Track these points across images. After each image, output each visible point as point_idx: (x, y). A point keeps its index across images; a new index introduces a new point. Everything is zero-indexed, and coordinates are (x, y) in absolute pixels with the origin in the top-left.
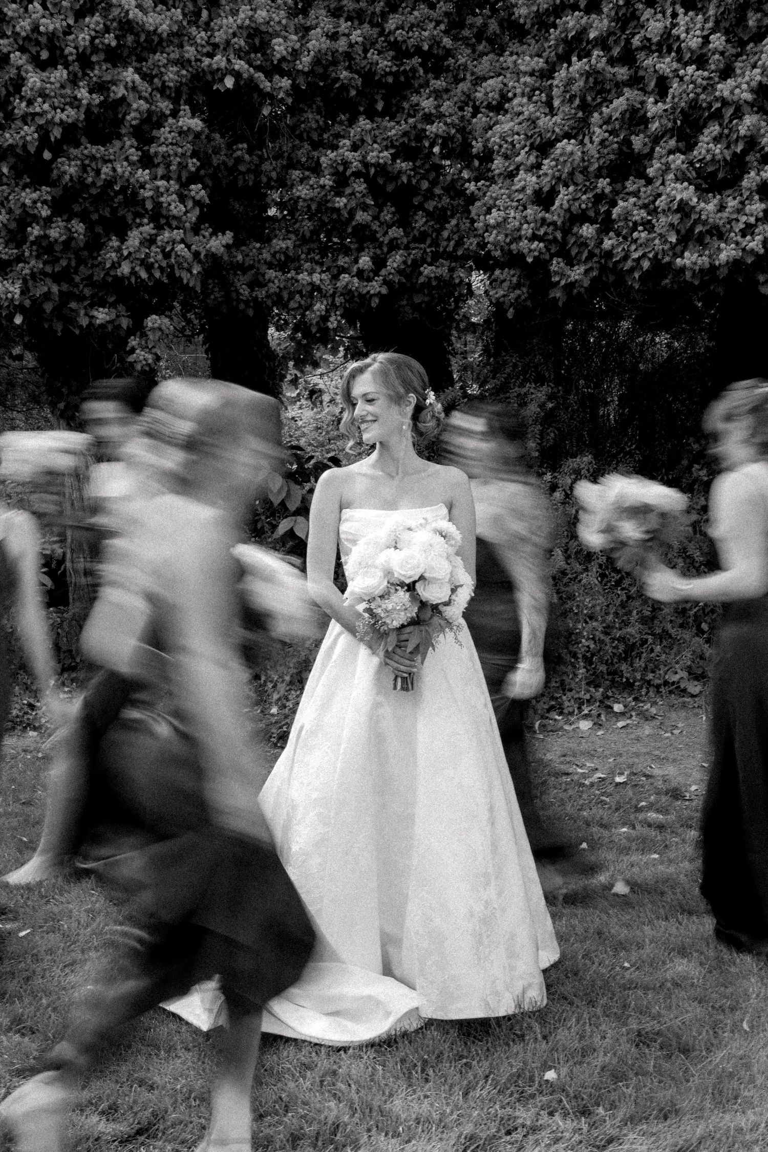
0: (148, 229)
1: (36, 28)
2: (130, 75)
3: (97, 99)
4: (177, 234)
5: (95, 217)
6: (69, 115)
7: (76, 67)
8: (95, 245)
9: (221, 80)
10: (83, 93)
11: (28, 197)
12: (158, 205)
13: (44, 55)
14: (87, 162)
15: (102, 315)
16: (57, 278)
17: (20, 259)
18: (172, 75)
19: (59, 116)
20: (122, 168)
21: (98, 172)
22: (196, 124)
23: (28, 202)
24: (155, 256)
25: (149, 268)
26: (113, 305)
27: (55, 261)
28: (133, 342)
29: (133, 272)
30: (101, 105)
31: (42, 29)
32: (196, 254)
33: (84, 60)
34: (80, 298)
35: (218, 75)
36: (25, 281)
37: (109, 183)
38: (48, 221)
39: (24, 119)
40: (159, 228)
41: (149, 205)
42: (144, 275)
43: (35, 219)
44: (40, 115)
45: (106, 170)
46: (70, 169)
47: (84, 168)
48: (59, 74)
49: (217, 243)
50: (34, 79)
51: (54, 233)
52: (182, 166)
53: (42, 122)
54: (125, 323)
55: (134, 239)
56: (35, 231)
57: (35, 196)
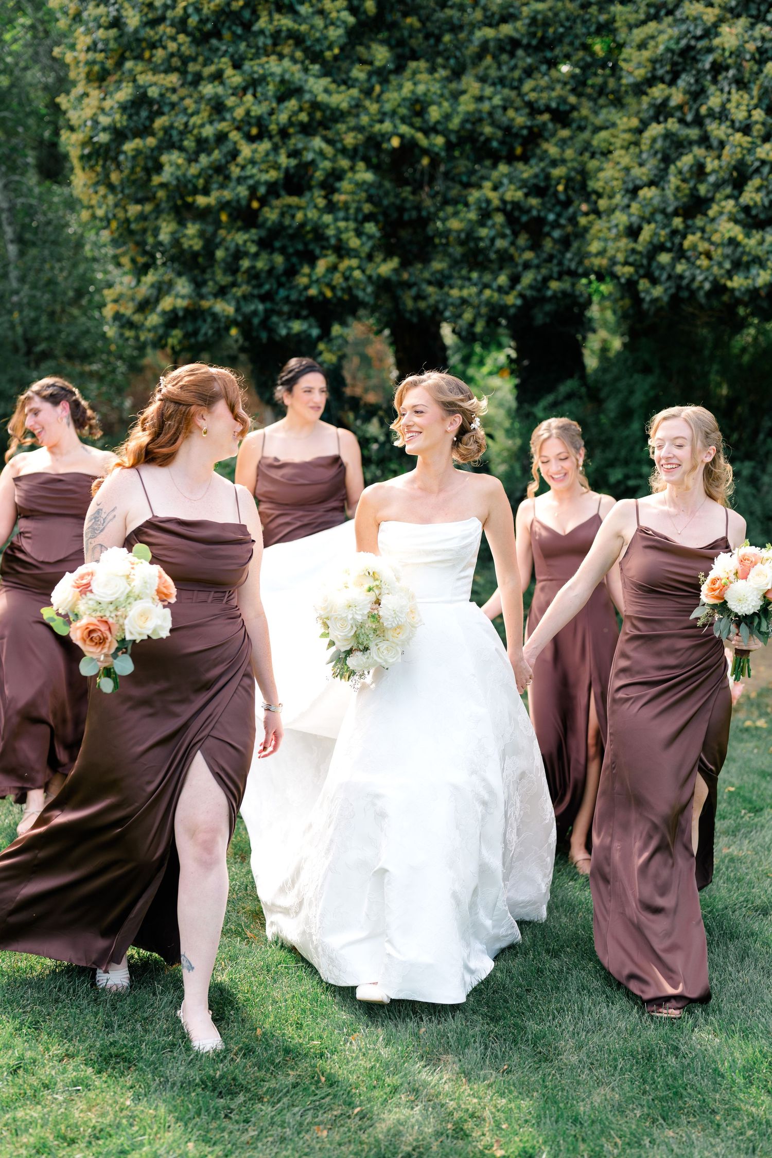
0: (332, 258)
1: (248, 113)
2: (317, 142)
3: (293, 162)
4: (354, 262)
5: (291, 250)
6: (273, 175)
7: (277, 139)
8: (291, 272)
9: (389, 140)
10: (283, 160)
11: (240, 238)
12: (340, 240)
13: (254, 131)
14: (285, 209)
15: (297, 326)
16: (263, 298)
17: (234, 284)
18: (350, 140)
19: (265, 177)
20: (312, 214)
21: (293, 216)
22: (369, 176)
23: (240, 242)
24: (337, 279)
25: (333, 288)
26: (305, 318)
27: (260, 286)
28: (321, 346)
29: (321, 293)
30: (297, 166)
31: (253, 114)
32: (370, 278)
33: (284, 133)
34: (280, 313)
35: (387, 137)
36: (238, 302)
37: (302, 225)
38: (256, 256)
39: (240, 180)
40: (341, 257)
41: (333, 241)
42: (329, 294)
43: (246, 254)
44: (251, 177)
45: (299, 216)
46: (271, 215)
47: (282, 214)
48: (265, 145)
49: (386, 268)
50: (246, 150)
51: (260, 265)
52: (359, 210)
53: (251, 182)
54: (315, 332)
55: (322, 266)
56: (245, 263)
57: (246, 237)
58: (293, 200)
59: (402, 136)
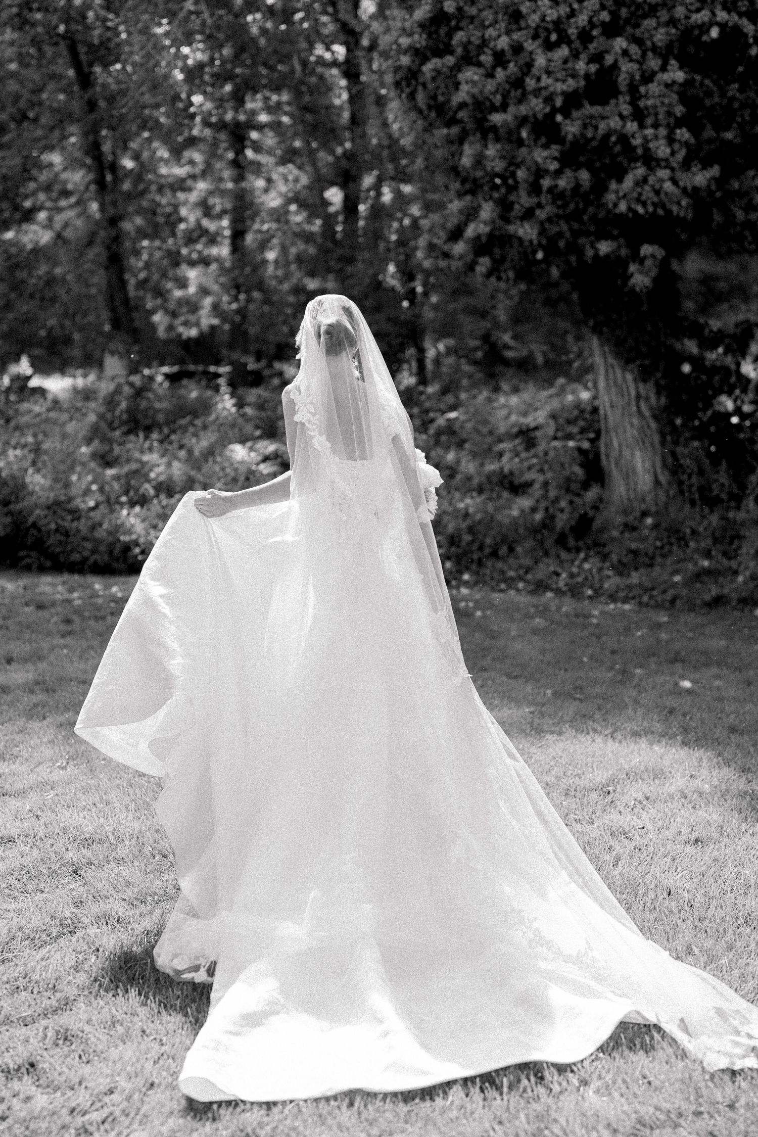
58: (596, 110)
59: (723, 26)
